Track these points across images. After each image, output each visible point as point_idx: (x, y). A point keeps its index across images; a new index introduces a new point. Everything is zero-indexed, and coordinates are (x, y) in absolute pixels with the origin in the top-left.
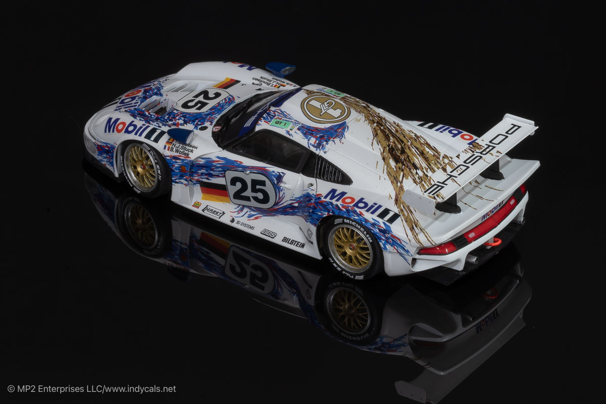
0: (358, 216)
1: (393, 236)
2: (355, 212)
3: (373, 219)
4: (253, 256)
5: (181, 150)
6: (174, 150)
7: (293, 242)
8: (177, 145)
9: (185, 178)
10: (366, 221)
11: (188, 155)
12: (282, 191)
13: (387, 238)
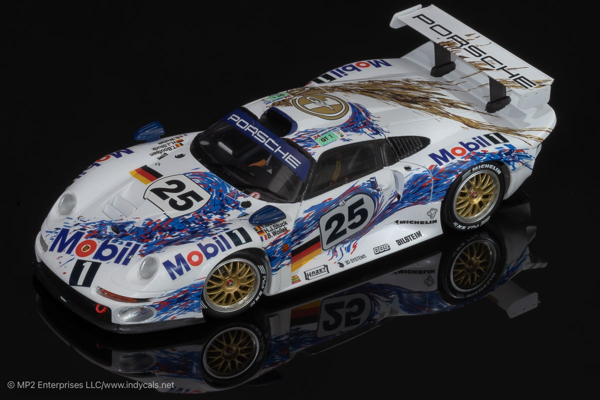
0: (485, 156)
1: (518, 151)
2: (479, 154)
3: (497, 148)
4: (346, 295)
5: (277, 230)
6: (272, 235)
7: (407, 239)
8: (269, 228)
9: (287, 257)
10: (492, 154)
11: (286, 229)
12: (380, 196)
13: (513, 157)
